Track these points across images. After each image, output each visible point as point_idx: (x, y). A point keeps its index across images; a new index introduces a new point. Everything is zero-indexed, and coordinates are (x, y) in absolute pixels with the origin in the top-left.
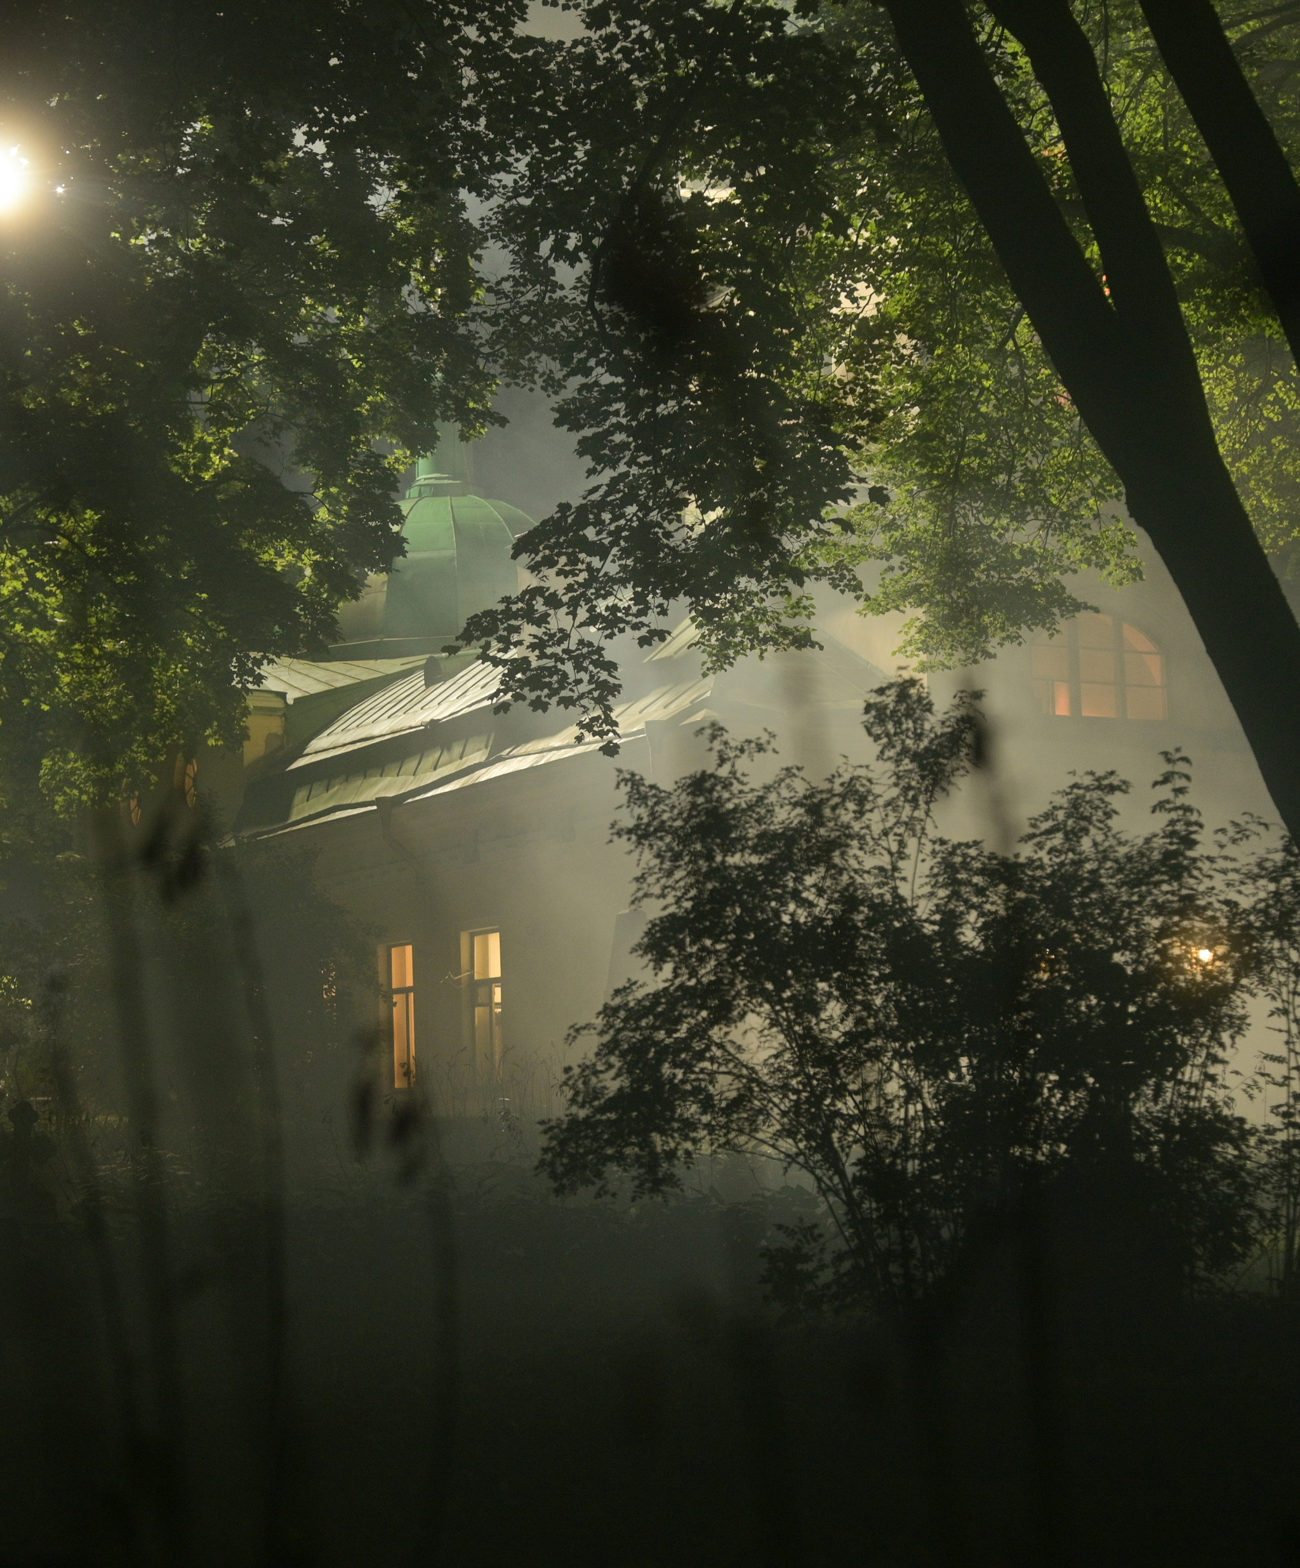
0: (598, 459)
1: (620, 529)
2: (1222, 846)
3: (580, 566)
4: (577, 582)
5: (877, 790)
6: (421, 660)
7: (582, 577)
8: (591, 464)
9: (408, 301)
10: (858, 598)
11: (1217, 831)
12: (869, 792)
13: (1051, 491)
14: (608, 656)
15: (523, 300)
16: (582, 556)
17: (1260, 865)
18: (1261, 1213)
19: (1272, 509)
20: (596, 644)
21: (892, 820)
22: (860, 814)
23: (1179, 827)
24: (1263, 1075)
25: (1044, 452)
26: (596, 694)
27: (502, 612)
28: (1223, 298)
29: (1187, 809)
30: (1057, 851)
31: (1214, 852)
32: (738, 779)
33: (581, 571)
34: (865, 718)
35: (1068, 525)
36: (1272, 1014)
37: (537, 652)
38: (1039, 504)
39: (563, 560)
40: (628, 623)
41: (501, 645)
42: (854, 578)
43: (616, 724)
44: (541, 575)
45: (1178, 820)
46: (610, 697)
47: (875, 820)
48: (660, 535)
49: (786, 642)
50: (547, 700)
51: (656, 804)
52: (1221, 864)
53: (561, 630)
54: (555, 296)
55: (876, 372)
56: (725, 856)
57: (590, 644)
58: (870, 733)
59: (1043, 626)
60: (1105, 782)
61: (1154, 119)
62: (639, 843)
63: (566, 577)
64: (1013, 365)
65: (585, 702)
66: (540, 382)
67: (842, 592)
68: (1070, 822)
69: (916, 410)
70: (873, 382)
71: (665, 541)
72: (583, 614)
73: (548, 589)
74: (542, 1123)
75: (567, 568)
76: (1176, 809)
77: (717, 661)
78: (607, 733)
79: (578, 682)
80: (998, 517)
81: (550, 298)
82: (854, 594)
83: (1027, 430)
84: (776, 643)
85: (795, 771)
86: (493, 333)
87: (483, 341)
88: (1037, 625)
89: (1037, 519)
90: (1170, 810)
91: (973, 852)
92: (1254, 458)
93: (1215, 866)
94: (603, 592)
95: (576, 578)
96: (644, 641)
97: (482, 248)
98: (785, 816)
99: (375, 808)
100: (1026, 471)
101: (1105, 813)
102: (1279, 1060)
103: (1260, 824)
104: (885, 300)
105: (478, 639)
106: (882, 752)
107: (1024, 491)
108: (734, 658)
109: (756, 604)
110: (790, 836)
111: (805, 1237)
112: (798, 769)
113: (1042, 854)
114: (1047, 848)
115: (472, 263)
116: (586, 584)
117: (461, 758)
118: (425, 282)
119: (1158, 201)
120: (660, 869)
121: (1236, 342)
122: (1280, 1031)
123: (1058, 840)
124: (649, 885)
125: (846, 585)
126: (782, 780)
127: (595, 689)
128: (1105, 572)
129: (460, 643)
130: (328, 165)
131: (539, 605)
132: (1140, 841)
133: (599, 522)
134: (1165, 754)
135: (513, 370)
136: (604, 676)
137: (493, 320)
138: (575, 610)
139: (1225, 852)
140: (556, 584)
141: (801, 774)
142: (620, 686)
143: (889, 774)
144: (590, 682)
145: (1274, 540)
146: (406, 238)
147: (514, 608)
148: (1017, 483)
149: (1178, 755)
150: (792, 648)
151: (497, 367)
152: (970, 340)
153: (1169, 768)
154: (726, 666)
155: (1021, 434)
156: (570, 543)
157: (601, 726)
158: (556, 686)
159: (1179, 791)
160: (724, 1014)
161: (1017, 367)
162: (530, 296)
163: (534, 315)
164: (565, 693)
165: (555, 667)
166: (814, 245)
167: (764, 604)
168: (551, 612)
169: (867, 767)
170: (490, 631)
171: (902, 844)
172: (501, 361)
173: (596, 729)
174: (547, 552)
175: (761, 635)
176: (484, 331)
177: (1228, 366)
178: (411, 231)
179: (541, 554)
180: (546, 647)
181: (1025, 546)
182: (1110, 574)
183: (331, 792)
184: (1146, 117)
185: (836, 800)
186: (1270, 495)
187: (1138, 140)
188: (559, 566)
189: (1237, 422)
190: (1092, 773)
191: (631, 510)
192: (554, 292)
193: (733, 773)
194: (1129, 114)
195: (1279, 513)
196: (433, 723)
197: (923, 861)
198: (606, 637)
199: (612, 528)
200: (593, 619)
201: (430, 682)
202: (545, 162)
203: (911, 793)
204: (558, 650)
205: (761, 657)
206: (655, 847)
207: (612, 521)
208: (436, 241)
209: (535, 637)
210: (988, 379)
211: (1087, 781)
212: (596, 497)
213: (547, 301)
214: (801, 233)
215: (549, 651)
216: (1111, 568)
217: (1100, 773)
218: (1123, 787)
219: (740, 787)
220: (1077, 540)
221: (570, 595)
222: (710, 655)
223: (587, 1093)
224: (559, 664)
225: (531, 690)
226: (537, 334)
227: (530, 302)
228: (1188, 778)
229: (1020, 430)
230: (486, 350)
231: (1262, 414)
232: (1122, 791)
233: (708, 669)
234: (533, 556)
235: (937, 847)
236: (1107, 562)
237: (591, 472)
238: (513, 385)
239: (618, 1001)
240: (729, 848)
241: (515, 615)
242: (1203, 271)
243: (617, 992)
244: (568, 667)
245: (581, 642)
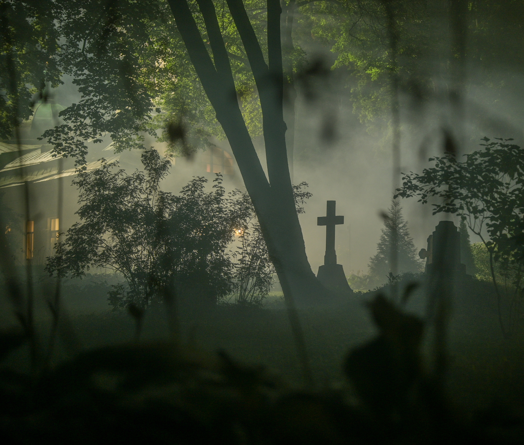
0: (85, 94)
1: (89, 112)
2: (230, 197)
3: (78, 121)
4: (77, 125)
5: (145, 178)
6: (40, 146)
7: (79, 123)
8: (83, 95)
9: (38, 48)
10: (156, 137)
11: (229, 193)
12: (143, 178)
13: (206, 116)
14: (85, 145)
15: (69, 51)
16: (79, 118)
17: (237, 201)
18: (233, 284)
19: (258, 126)
20: (82, 141)
21: (148, 186)
22: (140, 184)
23: (219, 191)
24: (237, 252)
25: (204, 106)
26: (81, 154)
27: (55, 130)
28: (249, 74)
29: (221, 187)
30: (189, 195)
31: (228, 198)
32: (108, 173)
33: (78, 122)
34: (142, 158)
35: (209, 125)
36: (240, 237)
37: (65, 142)
38: (202, 119)
39: (73, 118)
40: (91, 137)
41: (54, 139)
42: (155, 132)
43: (86, 162)
44: (67, 122)
45: (219, 190)
46: (85, 155)
47: (144, 185)
48: (101, 115)
49: (137, 147)
50: (67, 155)
51: (86, 177)
52: (229, 201)
53: (72, 137)
54: (78, 52)
55: (163, 82)
56: (104, 191)
57: (80, 141)
58: (143, 162)
59: (202, 149)
60: (202, 179)
61: (234, 29)
62: (80, 186)
63: (74, 123)
64: (198, 84)
65: (77, 156)
66: (73, 74)
67: (152, 135)
68: (193, 189)
69: (173, 93)
70: (163, 84)
71: (102, 116)
72: (78, 132)
73: (69, 125)
74: (48, 258)
75: (74, 121)
76: (219, 187)
77: (118, 150)
78: (83, 164)
79: (76, 150)
80: (192, 121)
81: (77, 52)
82: (155, 136)
83: (200, 101)
84: (134, 147)
85: (123, 170)
86: (60, 59)
87: (57, 61)
88: (201, 148)
89: (202, 122)
90: (217, 187)
91: (169, 195)
92: (255, 114)
93: (228, 201)
94: (84, 128)
95: (77, 124)
96: (95, 142)
97: (60, 37)
98: (120, 182)
99: (24, 184)
100: (200, 111)
101: (201, 187)
102: (241, 248)
103: (239, 191)
104: (166, 64)
105: (48, 137)
106: (146, 168)
107: (199, 115)
108: (123, 150)
109: (129, 136)
110: (122, 188)
111: (119, 288)
112: (124, 170)
113: (185, 196)
114: (187, 194)
115: (57, 40)
116: (80, 125)
117: (50, 172)
118: (43, 44)
119: (235, 49)
120: (86, 194)
121: (252, 85)
122: (241, 241)
123: (189, 193)
124: (83, 198)
125: (153, 134)
126: (120, 172)
127: (80, 153)
128: (218, 137)
129: (42, 137)
130: (14, 7)
131: (66, 129)
132: (209, 194)
133: (84, 110)
134: (217, 174)
135: (66, 69)
136: (83, 149)
137: (60, 55)
138: (76, 132)
139: (230, 198)
140: (71, 125)
141: (124, 171)
142: (87, 152)
143: (148, 174)
144: (79, 150)
145: (258, 133)
146: (38, 31)
147: (59, 129)
148: (197, 113)
149: (219, 174)
150: (138, 149)
151: (61, 68)
152: (187, 76)
153: (217, 177)
154: (120, 152)
155: (199, 101)
156: (75, 114)
157: (82, 162)
158: (70, 151)
159: (220, 183)
160: (100, 231)
161: (199, 85)
162: (71, 50)
163: (72, 56)
164: (72, 153)
165: (70, 146)
166: (149, 48)
167: (131, 137)
168: (69, 131)
169: (143, 172)
170: (52, 135)
171: (151, 192)
172: (62, 67)
173: (80, 163)
174: (69, 116)
175: (130, 145)
176: (58, 58)
177: (250, 91)
178: (39, 29)
179: (67, 116)
180: (67, 141)
181: (199, 129)
182: (219, 137)
183: (11, 179)
184: (233, 28)
185: (135, 180)
186: (258, 122)
187: (231, 34)
188: (72, 120)
189: (251, 104)
190: (198, 177)
191: (92, 107)
192: (78, 50)
193: (107, 171)
194: (228, 27)
195: (260, 127)
196: (42, 163)
197: (156, 196)
198: (85, 140)
199: (88, 111)
200: (81, 134)
201: (42, 152)
202: (72, 13)
203: (153, 179)
204: (71, 142)
205: (130, 150)
206: (85, 188)
207: (88, 110)
208: (46, 33)
209: (64, 138)
210: (191, 87)
211: (197, 179)
212: (83, 103)
213: (76, 52)
214: (146, 44)
215: (68, 142)
216: (219, 136)
217: (200, 177)
218: (206, 181)
219: (109, 175)
220: (211, 128)
221: (75, 128)
222: (116, 148)
223: (61, 250)
224: (71, 145)
225: (63, 152)
226: (73, 61)
227: (71, 52)
228: (222, 180)
229: (199, 100)
230: (58, 63)
231: (257, 103)
232: (206, 182)
233: (116, 152)
234: (65, 116)
235: (160, 193)
236: (218, 134)
237: (82, 97)
238: (66, 74)
239: (73, 228)
240: (105, 189)
241: (59, 132)
242: (244, 67)
243: (73, 226)
244: (74, 147)
245: (78, 141)
